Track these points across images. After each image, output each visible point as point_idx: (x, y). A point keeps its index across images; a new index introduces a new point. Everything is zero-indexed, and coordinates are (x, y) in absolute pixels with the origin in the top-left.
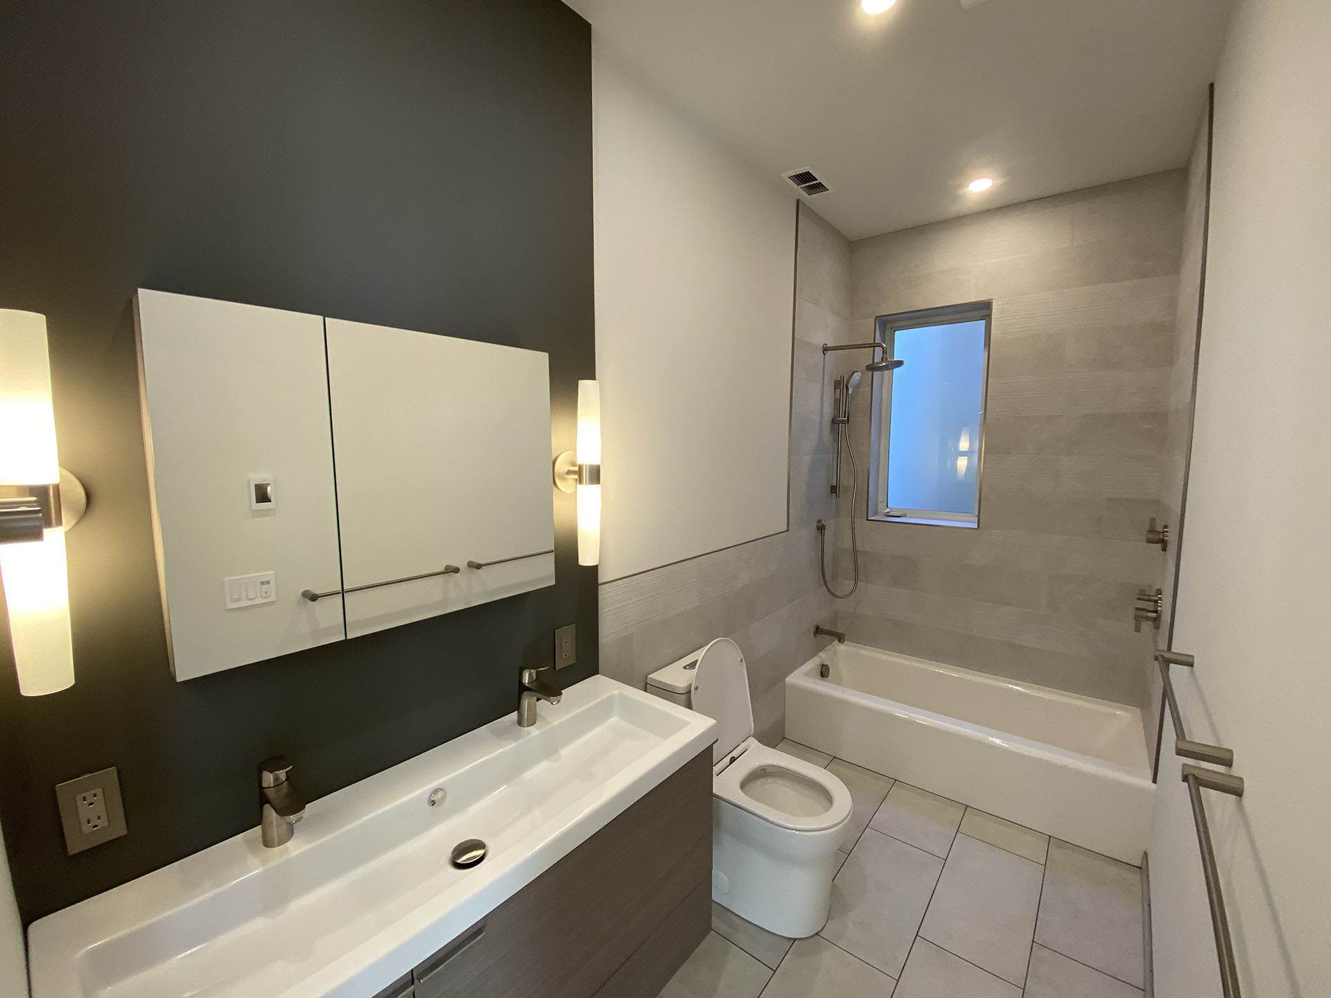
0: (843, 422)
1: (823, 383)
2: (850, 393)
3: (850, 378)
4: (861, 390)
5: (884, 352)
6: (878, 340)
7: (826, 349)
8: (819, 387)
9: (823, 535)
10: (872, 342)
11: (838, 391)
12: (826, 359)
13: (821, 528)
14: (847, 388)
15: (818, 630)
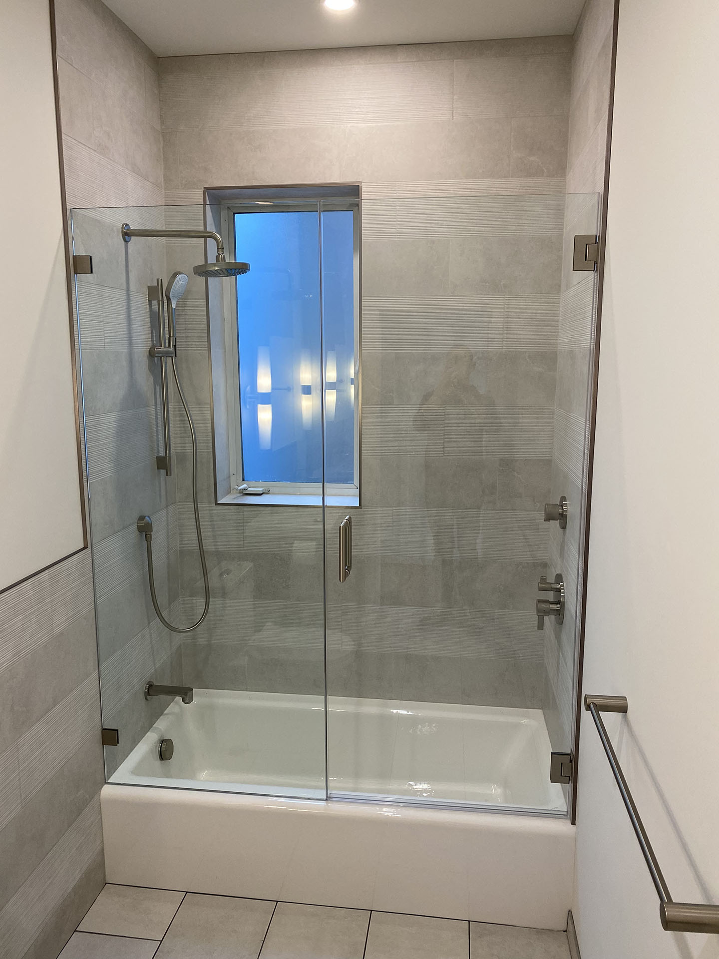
0: (167, 354)
1: (128, 290)
2: (174, 306)
3: (170, 284)
4: (189, 303)
5: (220, 248)
6: (211, 228)
7: (127, 234)
8: (121, 296)
9: (148, 539)
10: (202, 230)
11: (155, 303)
12: (130, 251)
13: (145, 529)
14: (169, 300)
15: (151, 690)
